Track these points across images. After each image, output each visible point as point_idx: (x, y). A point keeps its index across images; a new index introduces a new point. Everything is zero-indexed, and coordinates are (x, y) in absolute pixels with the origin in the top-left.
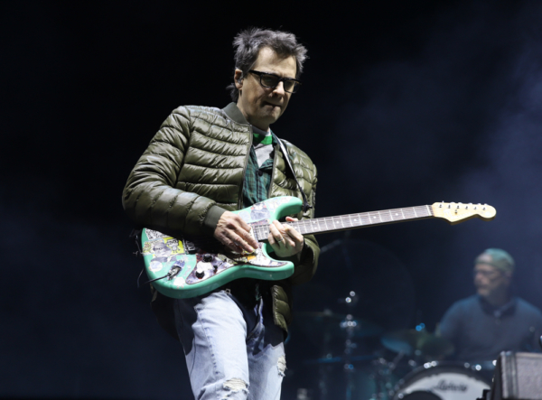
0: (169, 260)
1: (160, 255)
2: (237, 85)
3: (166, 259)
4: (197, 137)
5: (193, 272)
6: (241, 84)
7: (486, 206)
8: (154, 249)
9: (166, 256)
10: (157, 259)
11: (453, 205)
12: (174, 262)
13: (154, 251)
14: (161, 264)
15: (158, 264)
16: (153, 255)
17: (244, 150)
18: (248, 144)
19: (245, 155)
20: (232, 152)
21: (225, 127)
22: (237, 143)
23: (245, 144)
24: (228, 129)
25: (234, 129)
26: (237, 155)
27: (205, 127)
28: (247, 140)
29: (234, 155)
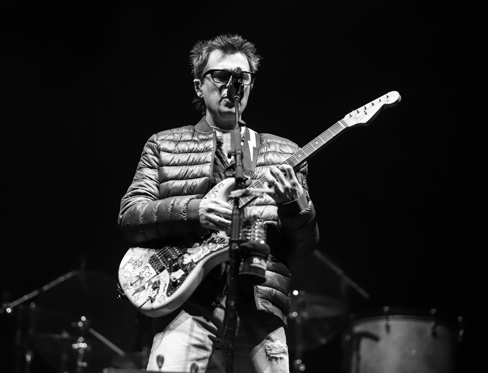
0: (146, 286)
1: (138, 287)
2: (199, 94)
3: (144, 288)
5: (169, 284)
6: (201, 91)
7: (389, 94)
8: (131, 285)
9: (142, 285)
10: (137, 291)
11: (361, 109)
12: (151, 286)
13: (132, 287)
14: (141, 293)
15: (138, 295)
16: (133, 290)
17: (209, 157)
18: (212, 149)
19: (209, 162)
20: (198, 161)
21: (191, 141)
22: (202, 152)
23: (210, 150)
24: (194, 141)
25: (200, 139)
26: (203, 164)
27: (171, 147)
28: (212, 146)
29: (200, 164)
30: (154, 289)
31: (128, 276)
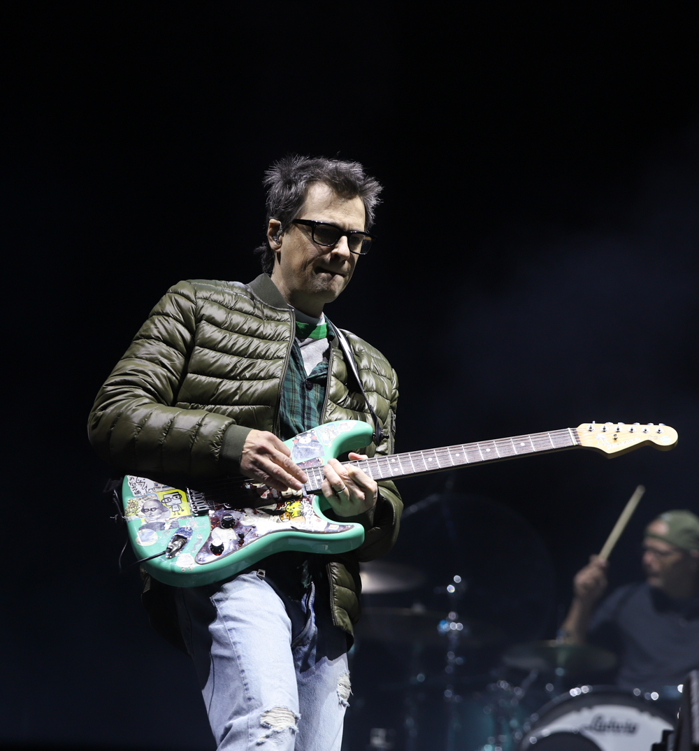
0: (167, 526)
1: (153, 520)
2: (273, 244)
3: (162, 527)
4: (209, 331)
5: (205, 545)
6: (280, 242)
8: (143, 510)
9: (162, 521)
10: (149, 526)
12: (176, 530)
13: (142, 514)
14: (155, 533)
15: (150, 534)
16: (143, 520)
17: (282, 350)
18: (288, 339)
19: (282, 358)
20: (263, 353)
21: (252, 314)
22: (270, 339)
23: (283, 340)
24: (257, 316)
25: (267, 317)
26: (271, 359)
27: (220, 315)
28: (287, 334)
29: (266, 359)
30: (178, 537)
31: (143, 492)
